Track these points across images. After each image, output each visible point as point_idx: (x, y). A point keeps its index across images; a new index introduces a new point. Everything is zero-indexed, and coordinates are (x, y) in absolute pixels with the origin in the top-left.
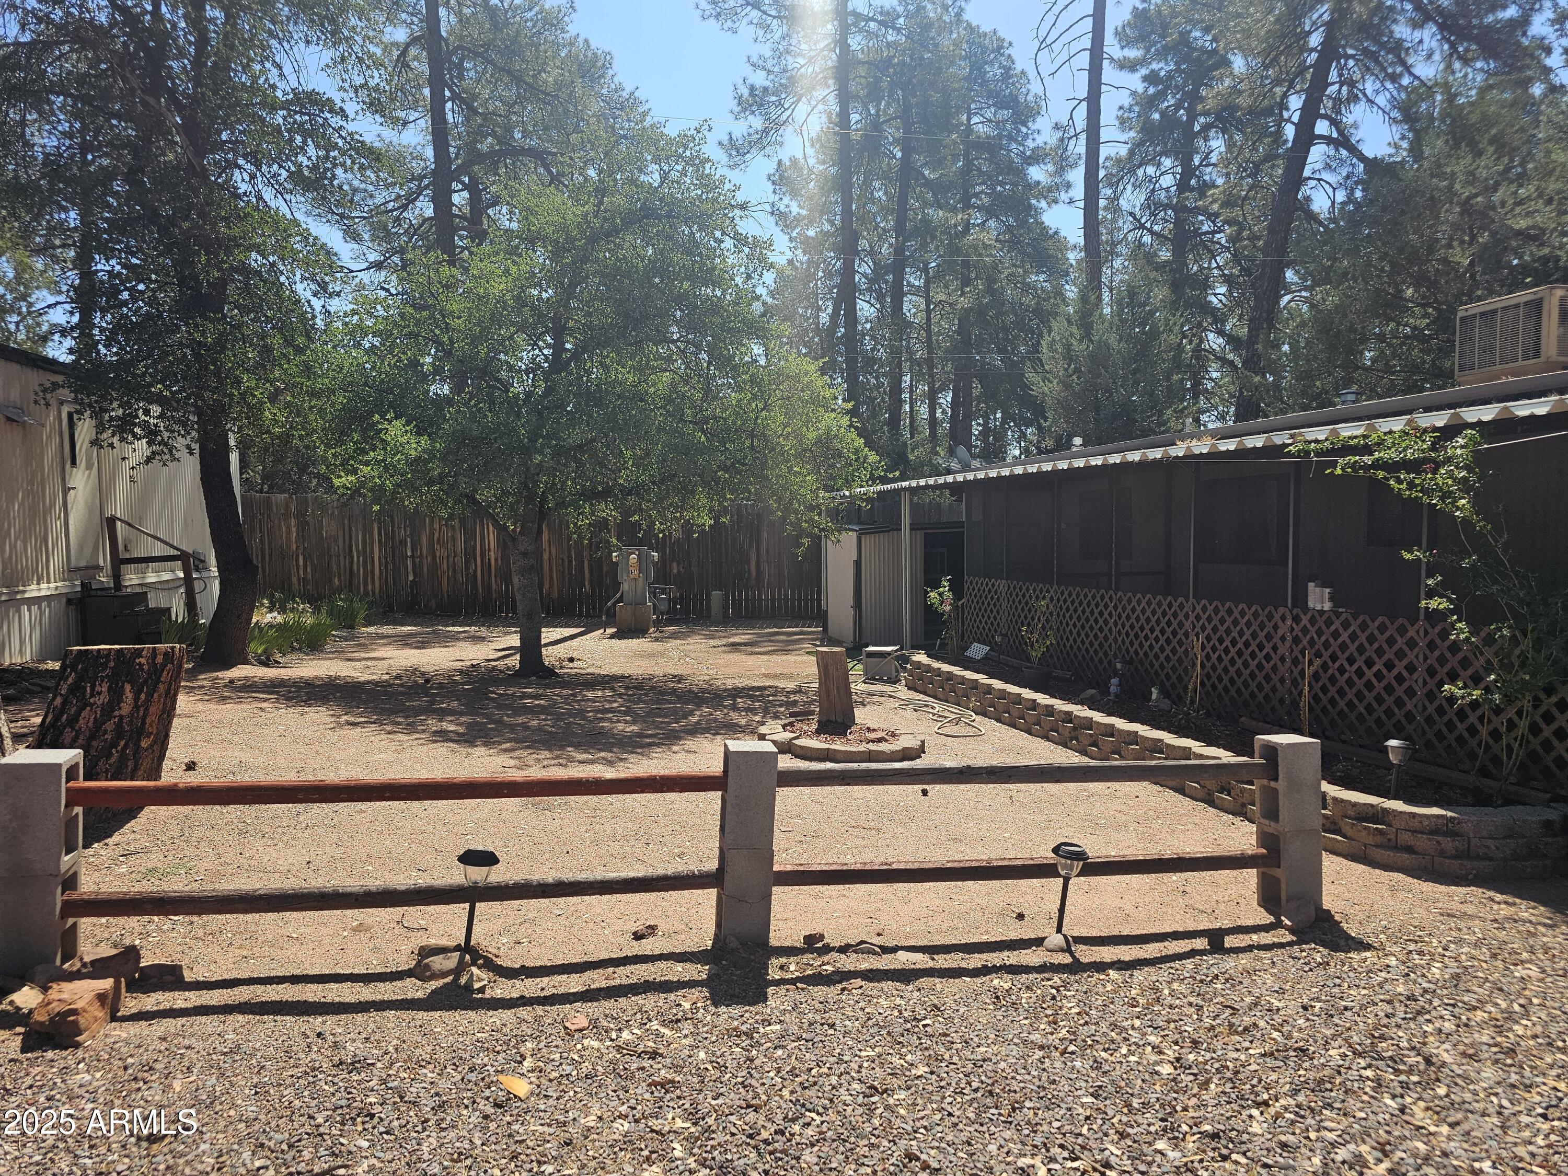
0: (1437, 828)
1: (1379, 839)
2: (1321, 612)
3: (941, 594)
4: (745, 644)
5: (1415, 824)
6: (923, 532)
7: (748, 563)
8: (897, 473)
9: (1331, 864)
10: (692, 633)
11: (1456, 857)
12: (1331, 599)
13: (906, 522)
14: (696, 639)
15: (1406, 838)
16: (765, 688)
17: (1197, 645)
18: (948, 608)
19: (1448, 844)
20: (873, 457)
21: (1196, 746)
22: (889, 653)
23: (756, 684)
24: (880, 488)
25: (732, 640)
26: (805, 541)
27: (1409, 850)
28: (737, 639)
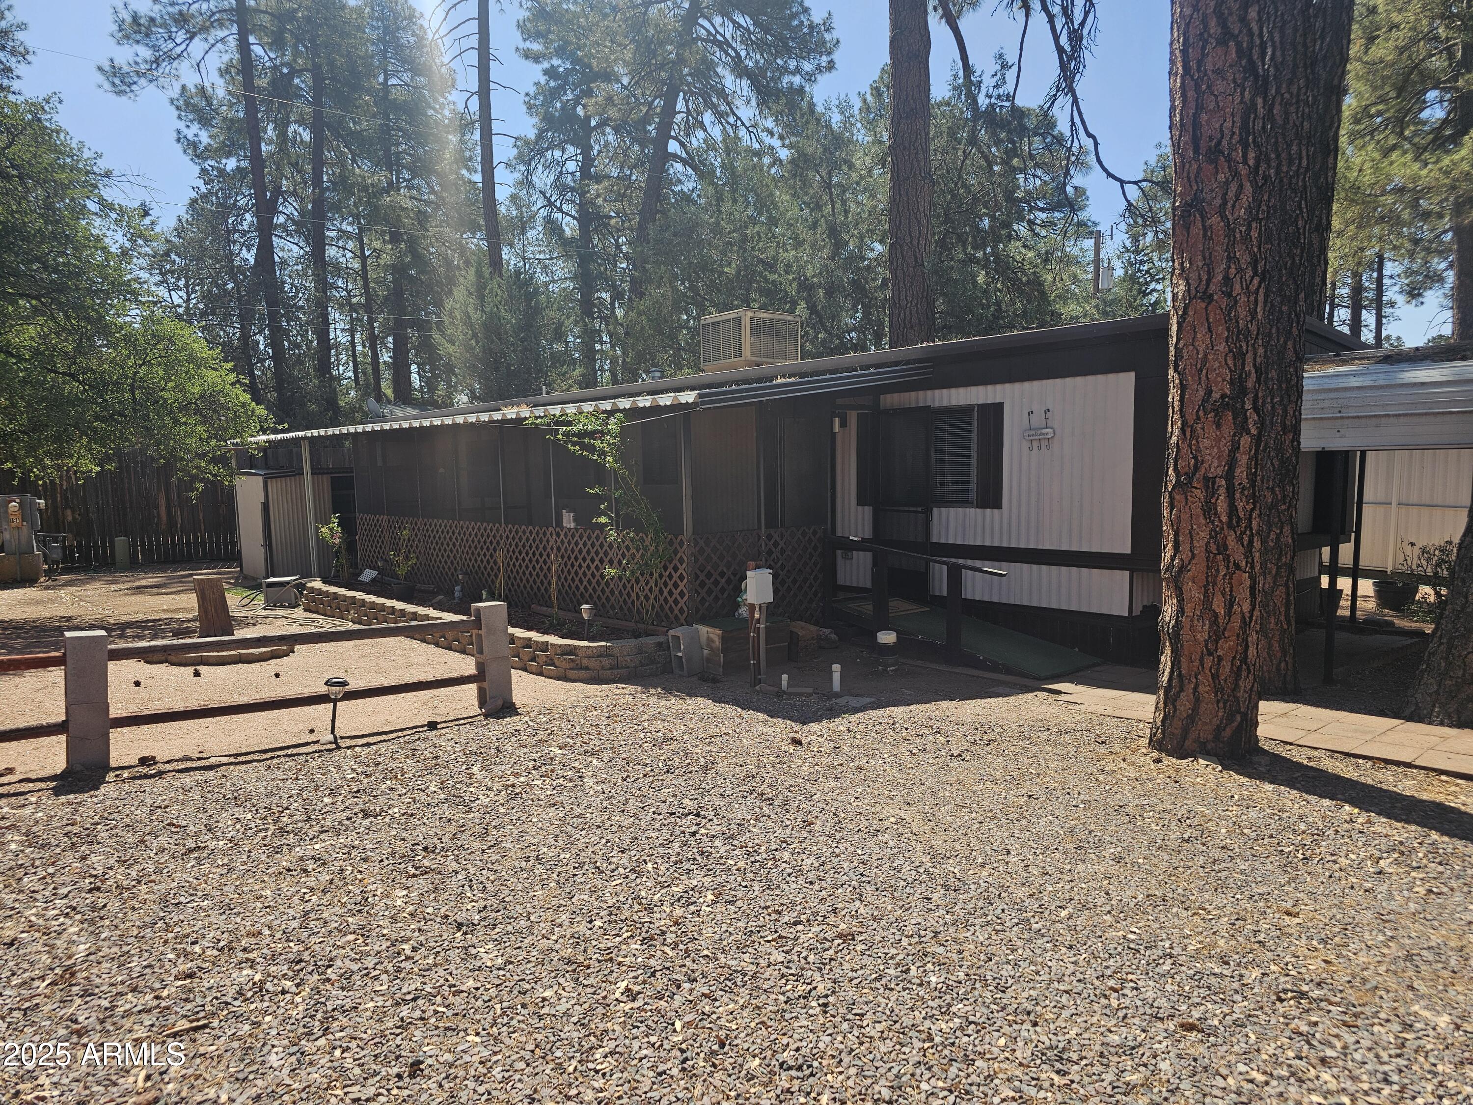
0: (602, 654)
1: (572, 665)
2: (570, 529)
3: (331, 529)
4: (151, 587)
5: (589, 652)
6: (329, 476)
7: (157, 507)
8: (286, 426)
9: (517, 677)
10: (93, 579)
11: (610, 669)
12: (574, 521)
13: (307, 468)
14: (97, 585)
15: (585, 662)
16: (160, 620)
17: (500, 556)
18: (337, 541)
19: (606, 662)
20: (261, 410)
21: (432, 612)
22: (288, 583)
23: (152, 618)
24: (272, 437)
25: (137, 583)
26: (200, 486)
27: (587, 668)
28: (143, 583)
